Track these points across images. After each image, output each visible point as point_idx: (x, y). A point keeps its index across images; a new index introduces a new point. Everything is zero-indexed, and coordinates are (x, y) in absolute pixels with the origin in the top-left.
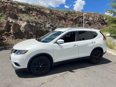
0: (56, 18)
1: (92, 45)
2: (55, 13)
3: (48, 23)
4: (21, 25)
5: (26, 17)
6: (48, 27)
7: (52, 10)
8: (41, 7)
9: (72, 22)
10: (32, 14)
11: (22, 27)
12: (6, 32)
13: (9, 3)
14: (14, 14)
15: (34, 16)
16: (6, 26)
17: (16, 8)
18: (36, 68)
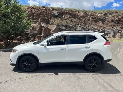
0: (91, 20)
2: (91, 14)
3: (80, 26)
4: (51, 29)
5: (57, 21)
7: (87, 12)
8: (75, 10)
10: (64, 17)
11: (52, 30)
12: (38, 35)
13: (44, 9)
14: (47, 19)
15: (66, 19)
17: (50, 13)
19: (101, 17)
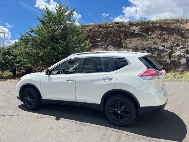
1: (103, 82)
3: (181, 48)
6: (178, 56)
13: (116, 26)
14: (118, 41)
15: (153, 38)
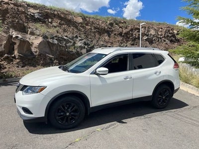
0: (93, 31)
2: (92, 22)
3: (80, 40)
4: (33, 43)
5: (40, 28)
6: (80, 46)
7: (87, 17)
8: (67, 11)
9: (120, 38)
10: (51, 23)
11: (34, 46)
12: (6, 55)
13: (12, 4)
15: (55, 27)
16: (6, 44)
17: (24, 13)
18: (59, 116)
19: (106, 27)
